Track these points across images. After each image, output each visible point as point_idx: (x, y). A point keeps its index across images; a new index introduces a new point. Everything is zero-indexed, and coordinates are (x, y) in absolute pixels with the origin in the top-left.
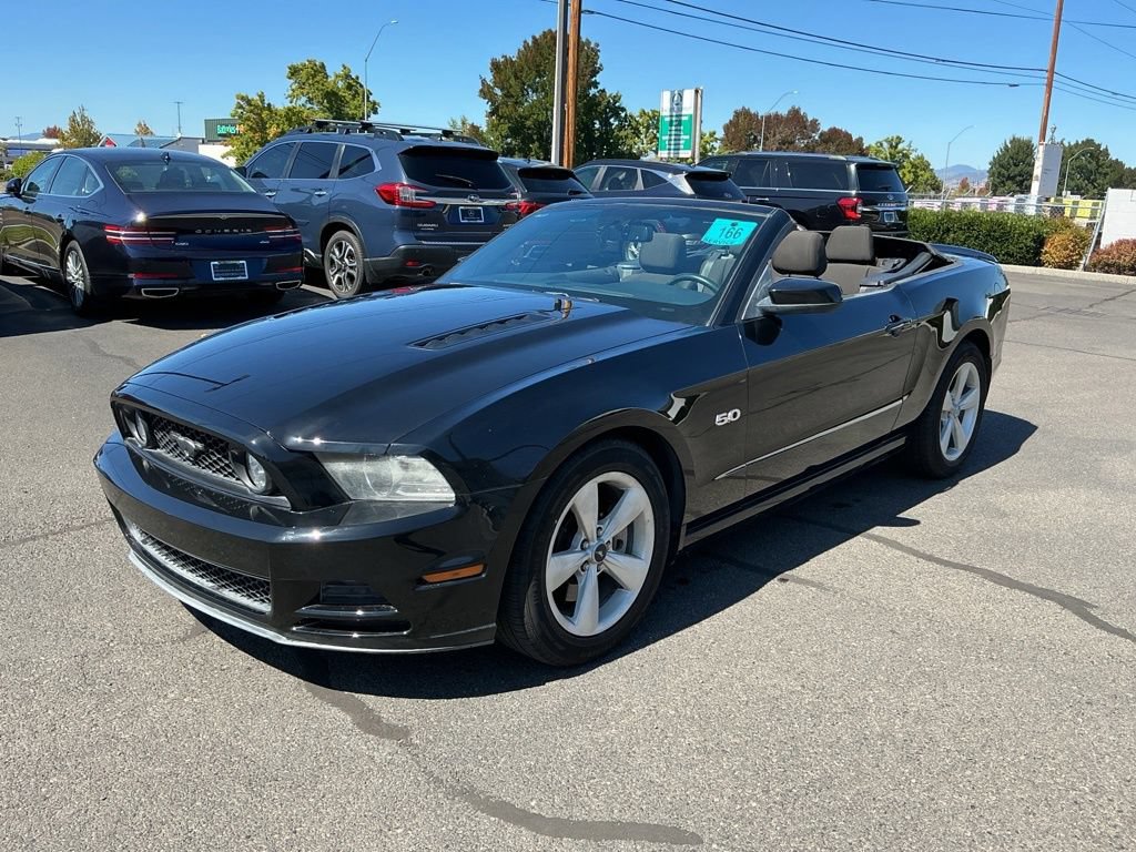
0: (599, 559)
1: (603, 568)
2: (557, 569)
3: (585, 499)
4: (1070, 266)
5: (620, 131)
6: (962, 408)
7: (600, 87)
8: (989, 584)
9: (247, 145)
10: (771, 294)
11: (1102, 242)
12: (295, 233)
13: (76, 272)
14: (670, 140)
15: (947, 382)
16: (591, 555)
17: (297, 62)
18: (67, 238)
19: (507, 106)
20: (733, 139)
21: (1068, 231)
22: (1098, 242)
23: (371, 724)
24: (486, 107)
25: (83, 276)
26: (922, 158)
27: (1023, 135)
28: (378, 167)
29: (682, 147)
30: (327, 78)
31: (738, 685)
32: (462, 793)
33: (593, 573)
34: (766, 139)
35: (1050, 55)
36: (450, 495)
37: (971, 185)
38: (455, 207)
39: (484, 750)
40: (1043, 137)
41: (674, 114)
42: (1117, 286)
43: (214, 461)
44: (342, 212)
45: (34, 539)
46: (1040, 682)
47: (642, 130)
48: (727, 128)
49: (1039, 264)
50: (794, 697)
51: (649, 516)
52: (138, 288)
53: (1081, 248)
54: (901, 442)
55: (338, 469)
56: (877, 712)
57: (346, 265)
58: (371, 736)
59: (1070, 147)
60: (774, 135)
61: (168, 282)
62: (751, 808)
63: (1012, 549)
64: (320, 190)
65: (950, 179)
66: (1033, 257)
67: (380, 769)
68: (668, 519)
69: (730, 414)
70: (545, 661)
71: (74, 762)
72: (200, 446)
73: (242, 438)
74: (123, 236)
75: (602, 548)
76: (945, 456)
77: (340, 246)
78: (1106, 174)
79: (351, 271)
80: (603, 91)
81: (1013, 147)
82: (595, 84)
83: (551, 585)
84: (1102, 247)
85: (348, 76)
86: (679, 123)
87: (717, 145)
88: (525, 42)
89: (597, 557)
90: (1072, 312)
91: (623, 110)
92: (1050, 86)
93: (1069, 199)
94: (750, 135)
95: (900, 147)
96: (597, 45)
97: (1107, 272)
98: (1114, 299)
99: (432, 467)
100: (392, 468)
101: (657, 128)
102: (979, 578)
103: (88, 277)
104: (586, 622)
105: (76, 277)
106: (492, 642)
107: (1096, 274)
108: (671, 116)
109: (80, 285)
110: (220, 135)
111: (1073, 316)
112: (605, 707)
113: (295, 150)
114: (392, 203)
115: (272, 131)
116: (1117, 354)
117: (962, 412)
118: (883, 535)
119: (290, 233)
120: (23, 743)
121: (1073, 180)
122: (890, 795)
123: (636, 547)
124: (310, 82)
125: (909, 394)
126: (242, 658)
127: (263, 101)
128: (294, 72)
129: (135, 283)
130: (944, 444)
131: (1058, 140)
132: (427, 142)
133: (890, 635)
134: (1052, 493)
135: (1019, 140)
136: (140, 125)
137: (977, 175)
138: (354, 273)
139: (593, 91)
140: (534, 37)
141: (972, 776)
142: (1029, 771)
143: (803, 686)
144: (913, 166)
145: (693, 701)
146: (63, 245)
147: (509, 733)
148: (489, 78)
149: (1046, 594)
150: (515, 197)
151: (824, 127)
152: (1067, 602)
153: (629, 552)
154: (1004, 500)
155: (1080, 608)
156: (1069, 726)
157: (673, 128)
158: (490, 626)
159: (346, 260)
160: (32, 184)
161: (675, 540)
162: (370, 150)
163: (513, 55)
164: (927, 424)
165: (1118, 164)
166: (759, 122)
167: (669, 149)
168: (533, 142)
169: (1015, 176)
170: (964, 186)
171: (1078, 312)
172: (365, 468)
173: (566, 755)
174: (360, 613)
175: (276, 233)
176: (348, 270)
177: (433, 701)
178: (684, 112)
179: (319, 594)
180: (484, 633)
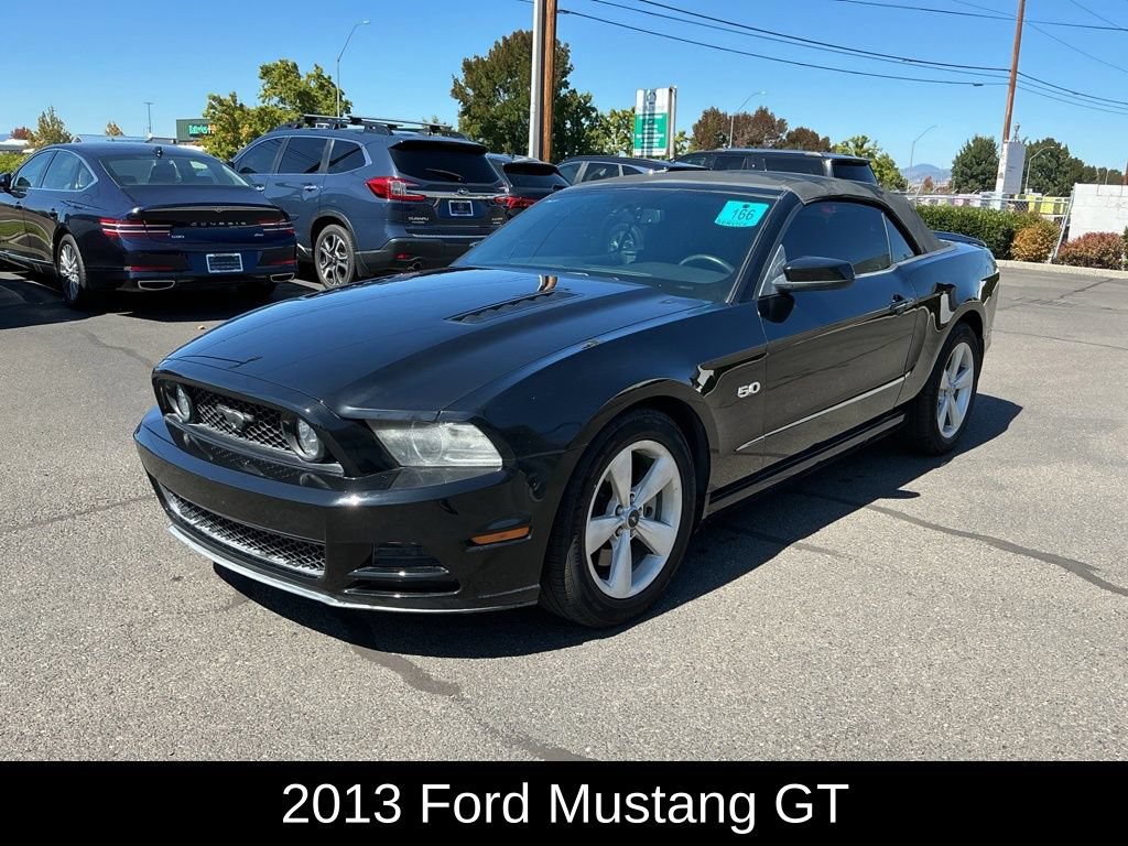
0: (633, 524)
1: (635, 534)
2: (596, 531)
3: (621, 464)
4: (1039, 259)
5: (591, 130)
6: (957, 387)
7: (571, 88)
8: (995, 550)
9: (220, 145)
10: (786, 272)
11: (1070, 235)
12: (288, 226)
13: (70, 266)
14: (643, 138)
15: (943, 362)
16: (625, 520)
17: (269, 62)
18: (60, 232)
19: (479, 106)
20: (702, 139)
21: (1037, 225)
22: (1066, 236)
23: (421, 681)
24: (458, 106)
25: (78, 269)
26: (887, 157)
27: (986, 136)
28: (369, 161)
29: (655, 145)
30: (299, 78)
31: (768, 643)
32: (519, 742)
33: (627, 537)
34: (735, 138)
35: (1013, 55)
36: (498, 461)
37: (935, 183)
38: (444, 201)
39: (534, 704)
40: (1007, 135)
41: (647, 112)
42: (1085, 278)
43: (264, 432)
44: (333, 206)
45: (61, 518)
46: (1053, 636)
47: (613, 130)
48: (696, 128)
49: (1009, 257)
50: (823, 652)
51: (677, 483)
52: (136, 280)
53: (1049, 242)
54: (900, 419)
55: (389, 435)
56: (904, 665)
57: (337, 258)
58: (424, 693)
59: (1031, 146)
60: (743, 135)
61: (162, 274)
62: (796, 751)
63: (1012, 518)
64: (310, 184)
65: (913, 178)
66: (1003, 251)
67: (436, 722)
68: (694, 487)
69: (751, 387)
70: (583, 622)
71: (137, 722)
72: (249, 417)
73: (296, 406)
74: (119, 229)
75: (635, 514)
76: (943, 433)
77: (330, 240)
78: (1066, 173)
79: (342, 265)
80: (574, 91)
81: (976, 146)
82: (566, 85)
83: (590, 547)
84: (1070, 240)
85: (320, 76)
86: (653, 122)
87: (687, 144)
88: (496, 42)
89: (630, 522)
90: (1044, 303)
91: (594, 110)
92: (1013, 85)
93: (1031, 197)
94: (718, 136)
95: (866, 146)
96: (567, 45)
97: (1075, 265)
98: (1083, 290)
99: (480, 433)
100: (442, 434)
101: (627, 128)
102: (985, 545)
103: (83, 270)
104: (620, 585)
105: (70, 270)
106: (535, 602)
107: (1065, 266)
108: (644, 115)
109: (74, 279)
110: (192, 135)
111: (1045, 306)
112: (645, 664)
113: (284, 146)
114: (384, 196)
115: (245, 131)
116: (1092, 341)
117: (957, 391)
118: (888, 507)
119: (283, 226)
120: (84, 705)
121: (1034, 178)
122: (925, 738)
123: (665, 514)
124: (283, 81)
125: (911, 370)
126: (287, 626)
127: (235, 102)
128: (266, 72)
129: (132, 275)
130: (941, 421)
131: (1021, 139)
132: (417, 137)
133: (907, 596)
134: (1044, 468)
135: (982, 139)
136: (109, 126)
137: (941, 174)
138: (345, 266)
139: (563, 92)
140: (504, 38)
141: (1000, 720)
142: (1053, 715)
143: (830, 643)
144: (879, 165)
145: (727, 658)
146: (57, 239)
147: (555, 688)
148: (461, 77)
149: (1051, 559)
150: (503, 191)
151: (792, 127)
152: (1070, 565)
153: (658, 519)
154: (1000, 475)
155: (1084, 571)
156: (1086, 675)
157: (646, 127)
158: (534, 586)
159: (337, 254)
160: (21, 179)
161: (700, 508)
162: (360, 144)
163: (484, 55)
164: (925, 402)
165: (1078, 163)
166: (728, 122)
167: (643, 147)
168: (505, 142)
169: (978, 175)
170: (928, 185)
171: (1050, 302)
172: (415, 435)
173: (612, 707)
174: (402, 574)
175: (269, 226)
176: (339, 264)
177: (478, 660)
178: (656, 112)
179: (371, 556)
180: (528, 592)
